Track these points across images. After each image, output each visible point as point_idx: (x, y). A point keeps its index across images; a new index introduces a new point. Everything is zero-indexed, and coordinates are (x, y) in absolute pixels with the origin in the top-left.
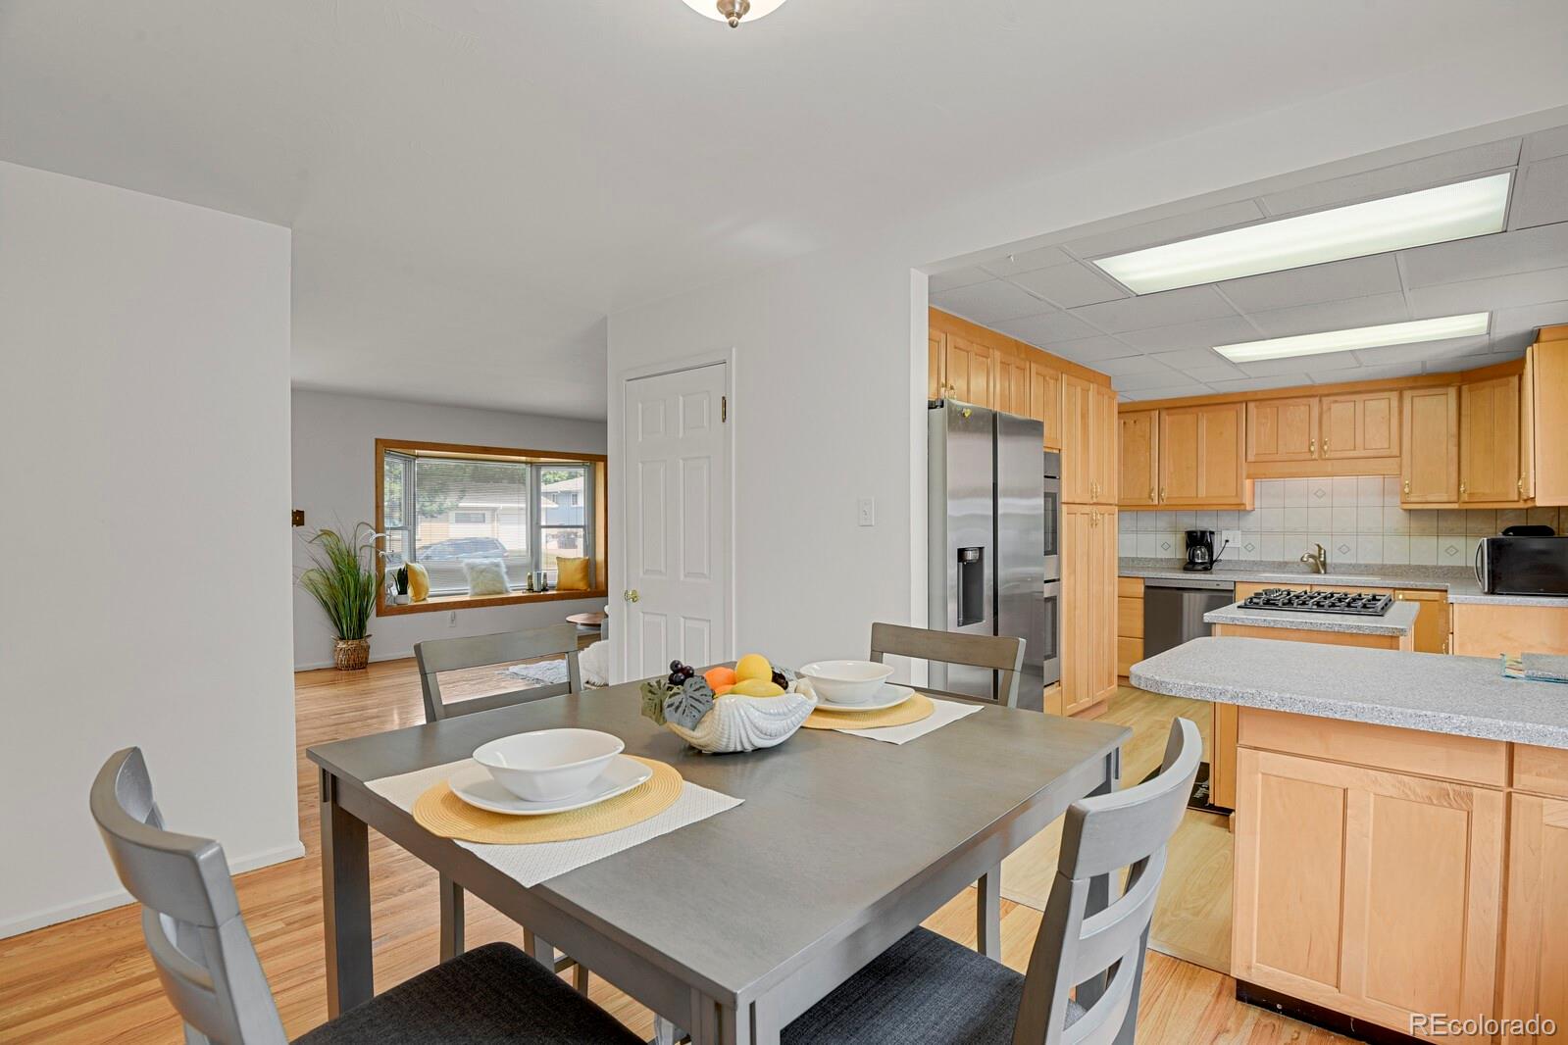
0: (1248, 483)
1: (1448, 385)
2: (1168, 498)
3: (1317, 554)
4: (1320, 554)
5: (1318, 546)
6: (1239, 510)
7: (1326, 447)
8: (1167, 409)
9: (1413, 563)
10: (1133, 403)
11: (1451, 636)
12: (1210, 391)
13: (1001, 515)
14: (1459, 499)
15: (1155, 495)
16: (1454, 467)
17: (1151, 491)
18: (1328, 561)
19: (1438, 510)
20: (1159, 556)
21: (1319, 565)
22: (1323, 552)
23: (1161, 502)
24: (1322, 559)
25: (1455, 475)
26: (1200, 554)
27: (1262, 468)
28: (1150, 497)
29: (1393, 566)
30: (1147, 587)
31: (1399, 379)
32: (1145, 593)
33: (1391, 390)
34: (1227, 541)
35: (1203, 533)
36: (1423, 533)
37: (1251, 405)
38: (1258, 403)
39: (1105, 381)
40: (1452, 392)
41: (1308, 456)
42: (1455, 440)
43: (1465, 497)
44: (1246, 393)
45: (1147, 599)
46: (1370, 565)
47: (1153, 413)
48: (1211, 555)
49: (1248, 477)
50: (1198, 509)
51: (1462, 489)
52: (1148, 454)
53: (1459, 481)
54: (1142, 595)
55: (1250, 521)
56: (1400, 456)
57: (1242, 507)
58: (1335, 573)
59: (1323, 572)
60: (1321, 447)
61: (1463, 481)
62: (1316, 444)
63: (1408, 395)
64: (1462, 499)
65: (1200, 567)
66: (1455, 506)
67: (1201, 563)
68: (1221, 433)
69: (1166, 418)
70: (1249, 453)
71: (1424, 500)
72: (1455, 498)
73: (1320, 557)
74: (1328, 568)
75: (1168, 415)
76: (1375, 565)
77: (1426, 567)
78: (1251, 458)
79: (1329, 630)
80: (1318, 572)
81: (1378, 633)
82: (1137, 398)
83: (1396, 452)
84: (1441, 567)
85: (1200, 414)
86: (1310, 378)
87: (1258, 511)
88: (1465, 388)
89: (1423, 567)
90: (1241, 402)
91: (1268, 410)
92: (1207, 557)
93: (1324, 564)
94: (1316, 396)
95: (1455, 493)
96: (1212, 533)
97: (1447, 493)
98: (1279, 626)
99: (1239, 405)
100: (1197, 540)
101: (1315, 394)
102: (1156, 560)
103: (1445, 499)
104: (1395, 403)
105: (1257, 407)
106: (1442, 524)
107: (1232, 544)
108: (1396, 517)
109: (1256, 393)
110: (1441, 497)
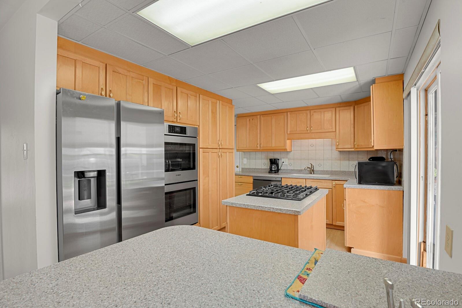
0: (288, 142)
1: (351, 106)
2: (262, 147)
3: (311, 167)
4: (312, 167)
5: (311, 164)
6: (285, 151)
7: (312, 129)
8: (263, 115)
9: (341, 170)
10: (252, 113)
11: (345, 201)
12: (275, 109)
13: (123, 154)
14: (354, 147)
15: (259, 146)
16: (353, 136)
17: (258, 144)
18: (315, 169)
19: (349, 151)
20: (263, 168)
21: (312, 171)
22: (313, 166)
23: (261, 148)
24: (312, 169)
25: (353, 138)
26: (274, 167)
27: (293, 136)
28: (257, 146)
29: (335, 171)
30: (254, 179)
31: (335, 104)
32: (253, 181)
33: (333, 108)
34: (283, 162)
35: (275, 159)
36: (344, 160)
37: (288, 113)
38: (290, 112)
39: (229, 102)
40: (352, 108)
41: (307, 132)
42: (353, 126)
43: (356, 147)
44: (287, 109)
45: (254, 183)
46: (328, 171)
47: (258, 116)
48: (278, 167)
49: (288, 139)
50: (274, 150)
51: (355, 143)
52: (257, 131)
53: (354, 141)
54: (252, 182)
55: (291, 155)
56: (336, 131)
57: (286, 150)
58: (317, 174)
59: (313, 173)
60: (310, 128)
61: (355, 141)
62: (309, 127)
63: (338, 109)
64: (355, 147)
65: (274, 172)
66: (353, 150)
67: (274, 170)
68: (279, 124)
69: (262, 118)
70: (288, 131)
71: (343, 147)
72: (353, 147)
73: (312, 168)
74: (315, 172)
75: (263, 117)
76: (330, 171)
77: (345, 171)
78: (289, 132)
79: (269, 211)
80: (311, 173)
81: (289, 213)
82: (253, 111)
83: (334, 130)
84: (350, 172)
85: (272, 116)
86: (306, 104)
87: (293, 151)
88: (356, 107)
89: (344, 171)
90: (285, 112)
91: (294, 115)
92: (276, 168)
93: (313, 170)
94: (309, 110)
95: (353, 145)
96: (278, 159)
97: (350, 145)
98: (249, 208)
99: (284, 113)
100: (274, 162)
101: (309, 109)
102: (262, 169)
103: (350, 147)
104: (334, 113)
105: (290, 114)
106: (350, 156)
107: (285, 163)
108: (336, 154)
109: (290, 109)
110: (348, 146)
